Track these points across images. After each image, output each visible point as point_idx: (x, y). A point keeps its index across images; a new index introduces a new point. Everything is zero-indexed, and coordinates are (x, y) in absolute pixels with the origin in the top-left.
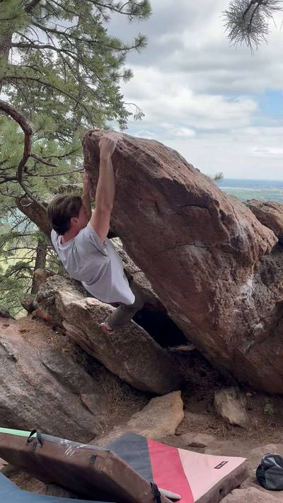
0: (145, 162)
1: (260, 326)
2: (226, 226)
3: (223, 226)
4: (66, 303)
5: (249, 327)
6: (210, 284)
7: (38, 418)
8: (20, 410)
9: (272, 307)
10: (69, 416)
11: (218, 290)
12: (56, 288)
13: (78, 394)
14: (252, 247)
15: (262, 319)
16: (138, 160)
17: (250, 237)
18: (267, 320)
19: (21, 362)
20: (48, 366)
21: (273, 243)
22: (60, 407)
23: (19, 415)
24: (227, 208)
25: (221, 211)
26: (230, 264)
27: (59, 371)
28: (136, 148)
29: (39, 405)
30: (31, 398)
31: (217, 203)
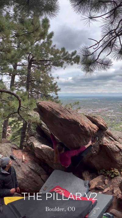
0: (55, 113)
1: (95, 152)
2: (82, 128)
3: (82, 129)
4: (35, 147)
5: (91, 153)
6: (79, 144)
7: (27, 185)
8: (21, 183)
9: (98, 146)
10: (37, 183)
11: (81, 145)
12: (32, 141)
13: (40, 176)
14: (91, 133)
15: (95, 150)
16: (53, 113)
17: (90, 130)
18: (97, 150)
19: (22, 166)
20: (30, 167)
21: (97, 130)
22: (34, 181)
23: (21, 185)
24: (83, 124)
25: (81, 125)
26: (85, 138)
27: (34, 169)
28: (52, 109)
29: (28, 181)
30: (25, 179)
31: (79, 123)
